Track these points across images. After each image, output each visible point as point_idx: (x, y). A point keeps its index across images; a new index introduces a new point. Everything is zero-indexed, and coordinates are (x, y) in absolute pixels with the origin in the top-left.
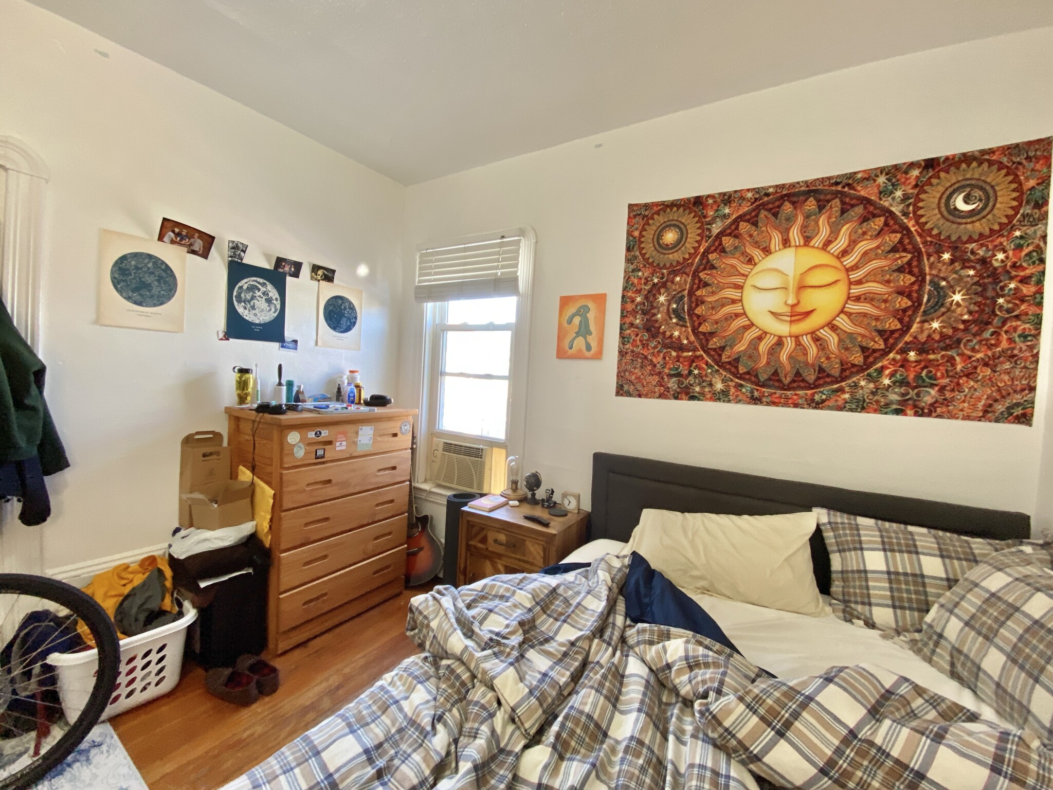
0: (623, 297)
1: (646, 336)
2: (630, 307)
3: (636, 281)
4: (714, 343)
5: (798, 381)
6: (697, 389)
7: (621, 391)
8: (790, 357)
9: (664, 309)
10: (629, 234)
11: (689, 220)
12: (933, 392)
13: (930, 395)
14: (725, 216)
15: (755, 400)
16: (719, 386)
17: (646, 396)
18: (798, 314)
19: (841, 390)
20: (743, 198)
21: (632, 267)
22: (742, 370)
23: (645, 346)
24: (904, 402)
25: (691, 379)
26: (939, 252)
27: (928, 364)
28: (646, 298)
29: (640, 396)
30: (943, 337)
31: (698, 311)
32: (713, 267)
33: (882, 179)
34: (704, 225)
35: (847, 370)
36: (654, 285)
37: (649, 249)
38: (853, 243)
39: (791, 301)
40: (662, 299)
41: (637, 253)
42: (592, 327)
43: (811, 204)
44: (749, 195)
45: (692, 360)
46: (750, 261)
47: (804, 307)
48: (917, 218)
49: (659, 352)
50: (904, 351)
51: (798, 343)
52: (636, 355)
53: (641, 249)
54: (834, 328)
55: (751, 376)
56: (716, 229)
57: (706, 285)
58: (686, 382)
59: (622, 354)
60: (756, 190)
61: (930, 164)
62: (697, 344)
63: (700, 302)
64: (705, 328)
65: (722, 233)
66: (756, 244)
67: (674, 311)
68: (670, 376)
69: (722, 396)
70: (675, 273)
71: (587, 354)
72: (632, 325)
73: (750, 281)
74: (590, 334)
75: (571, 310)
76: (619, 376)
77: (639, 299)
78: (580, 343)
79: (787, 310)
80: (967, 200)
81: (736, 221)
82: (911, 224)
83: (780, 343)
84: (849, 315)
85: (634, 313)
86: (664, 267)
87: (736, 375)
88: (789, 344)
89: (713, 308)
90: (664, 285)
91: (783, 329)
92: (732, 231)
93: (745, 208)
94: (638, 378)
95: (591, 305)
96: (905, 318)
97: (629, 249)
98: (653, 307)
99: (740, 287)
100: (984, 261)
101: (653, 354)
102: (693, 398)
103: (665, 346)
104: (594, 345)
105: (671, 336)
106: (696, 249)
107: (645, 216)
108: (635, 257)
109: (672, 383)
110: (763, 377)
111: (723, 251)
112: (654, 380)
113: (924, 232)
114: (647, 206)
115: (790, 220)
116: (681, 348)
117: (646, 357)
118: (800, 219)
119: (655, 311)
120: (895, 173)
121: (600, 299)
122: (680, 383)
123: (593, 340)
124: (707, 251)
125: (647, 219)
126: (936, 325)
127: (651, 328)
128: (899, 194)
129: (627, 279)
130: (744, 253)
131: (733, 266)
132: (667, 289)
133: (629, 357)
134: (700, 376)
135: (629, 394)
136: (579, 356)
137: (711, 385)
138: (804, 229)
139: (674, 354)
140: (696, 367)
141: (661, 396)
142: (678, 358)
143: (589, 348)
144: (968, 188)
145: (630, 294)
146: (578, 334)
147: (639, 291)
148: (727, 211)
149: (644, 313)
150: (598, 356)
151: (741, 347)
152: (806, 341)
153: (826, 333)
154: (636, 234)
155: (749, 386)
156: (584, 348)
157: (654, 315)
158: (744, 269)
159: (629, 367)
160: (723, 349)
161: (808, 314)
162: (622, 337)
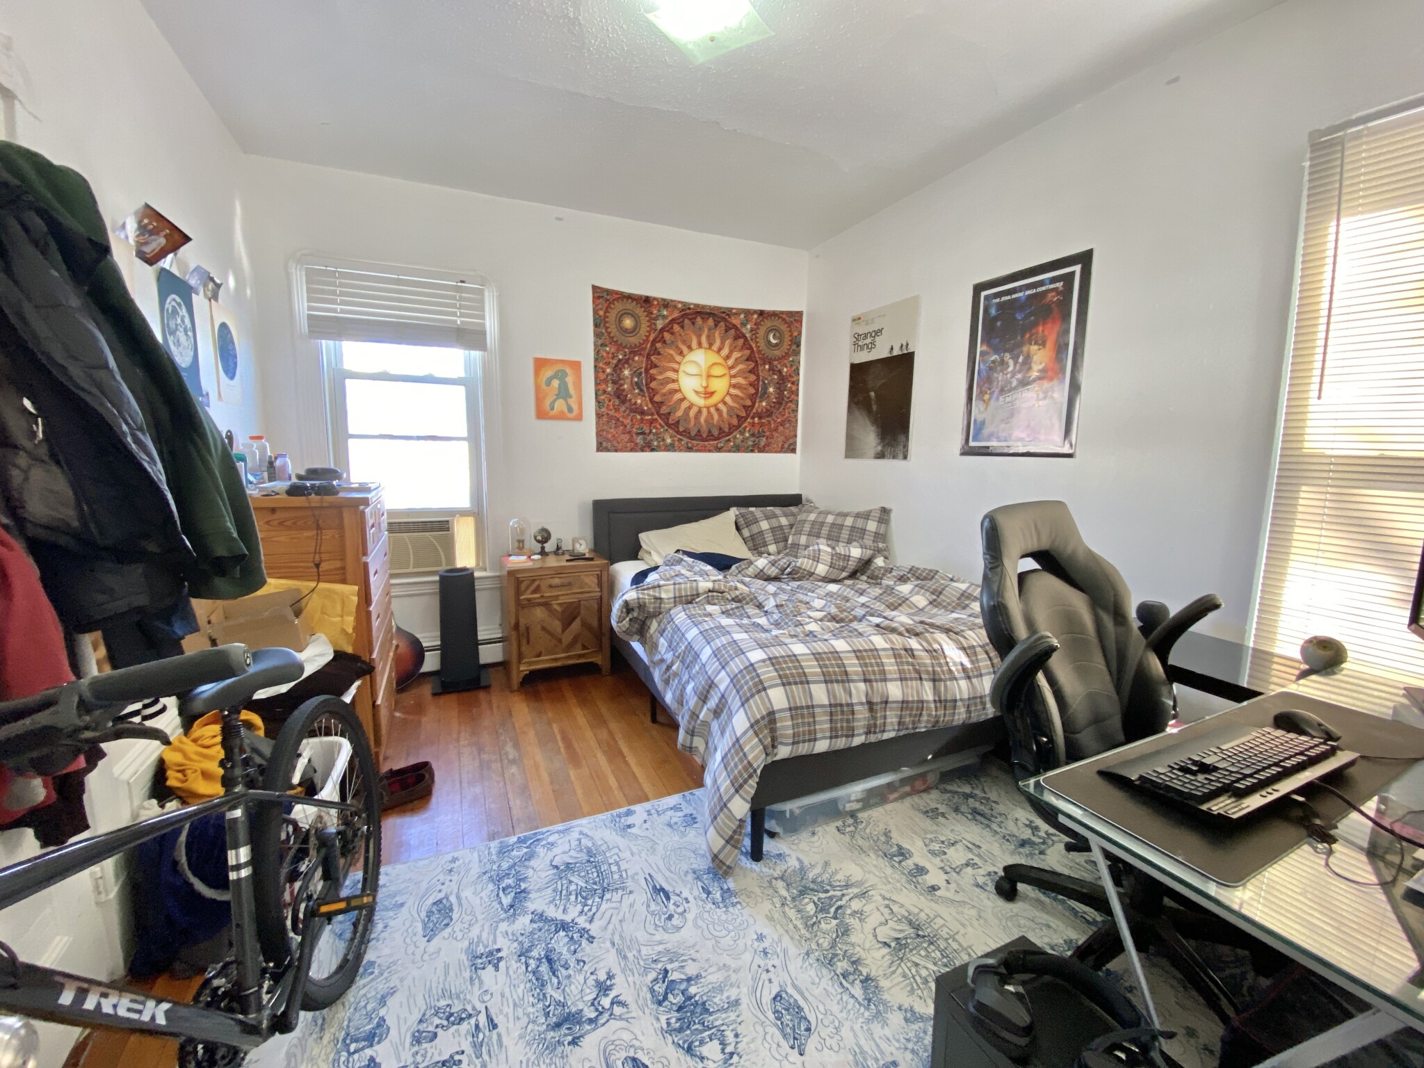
0: (595, 367)
1: (617, 402)
2: (602, 376)
3: (605, 355)
4: (664, 410)
5: (710, 435)
6: (655, 443)
7: (600, 448)
8: (706, 421)
9: (628, 381)
10: (595, 312)
11: (640, 311)
12: (764, 439)
13: (763, 441)
14: (664, 317)
15: (689, 449)
16: (669, 441)
17: (621, 450)
18: (709, 394)
19: (729, 440)
20: (675, 307)
21: (600, 342)
22: (681, 429)
23: (617, 410)
24: (753, 446)
25: (651, 436)
26: (764, 364)
27: (762, 425)
28: (614, 369)
29: (616, 451)
30: (767, 410)
31: (653, 385)
32: (659, 354)
33: (742, 316)
34: (652, 320)
35: (733, 428)
36: (620, 360)
37: (613, 330)
38: (731, 352)
39: (704, 384)
40: (626, 372)
41: (604, 331)
42: (572, 391)
43: (711, 322)
44: (680, 306)
45: (652, 422)
46: (681, 353)
47: (711, 389)
48: (757, 342)
49: (628, 415)
50: (753, 418)
51: (709, 412)
52: (610, 418)
53: (607, 328)
54: (725, 403)
55: (686, 433)
56: (660, 324)
57: (656, 366)
58: (649, 438)
59: (599, 416)
60: (684, 304)
61: (761, 313)
62: (653, 410)
63: (653, 379)
64: (657, 398)
65: (662, 330)
66: (684, 342)
67: (637, 383)
68: (638, 434)
69: (670, 448)
70: (634, 353)
71: (570, 415)
72: (605, 392)
73: (682, 368)
74: (571, 397)
75: (548, 373)
76: (598, 434)
77: (608, 371)
78: (560, 405)
79: (701, 390)
80: (774, 337)
81: (673, 321)
82: (754, 345)
83: (700, 411)
84: (731, 395)
85: (605, 381)
86: (625, 347)
87: (678, 432)
88: (705, 412)
89: (661, 384)
90: (627, 361)
91: (700, 402)
92: (668, 328)
93: (676, 314)
94: (613, 436)
95: (568, 370)
96: (753, 398)
97: (596, 325)
98: (620, 379)
99: (676, 371)
100: (780, 372)
101: (623, 417)
102: (653, 450)
103: (632, 411)
104: (575, 407)
105: (636, 403)
106: (648, 337)
107: (607, 300)
108: (603, 334)
109: (639, 440)
110: (693, 433)
111: (664, 342)
112: (626, 437)
113: (759, 352)
114: (609, 292)
115: (701, 329)
116: (643, 413)
117: (618, 420)
118: (706, 331)
119: (621, 382)
120: (748, 313)
121: (576, 365)
122: (645, 439)
123: (573, 402)
124: (654, 341)
125: (610, 304)
126: (764, 404)
127: (620, 395)
128: (749, 326)
129: (597, 352)
130: (677, 347)
131: (671, 355)
132: (630, 366)
133: (605, 419)
134: (656, 434)
135: (607, 450)
136: (561, 417)
137: (664, 440)
138: (708, 337)
139: (639, 417)
140: (655, 427)
141: (632, 450)
142: (642, 420)
143: (570, 409)
144: (773, 329)
145: (601, 365)
146: (558, 396)
147: (608, 364)
148: (665, 313)
149: (614, 382)
150: (579, 417)
151: (679, 413)
152: (712, 410)
153: (721, 406)
154: (601, 313)
155: (685, 440)
156: (566, 410)
157: (622, 385)
158: (678, 358)
159: (605, 427)
160: (669, 414)
161: (712, 393)
162: (598, 401)
